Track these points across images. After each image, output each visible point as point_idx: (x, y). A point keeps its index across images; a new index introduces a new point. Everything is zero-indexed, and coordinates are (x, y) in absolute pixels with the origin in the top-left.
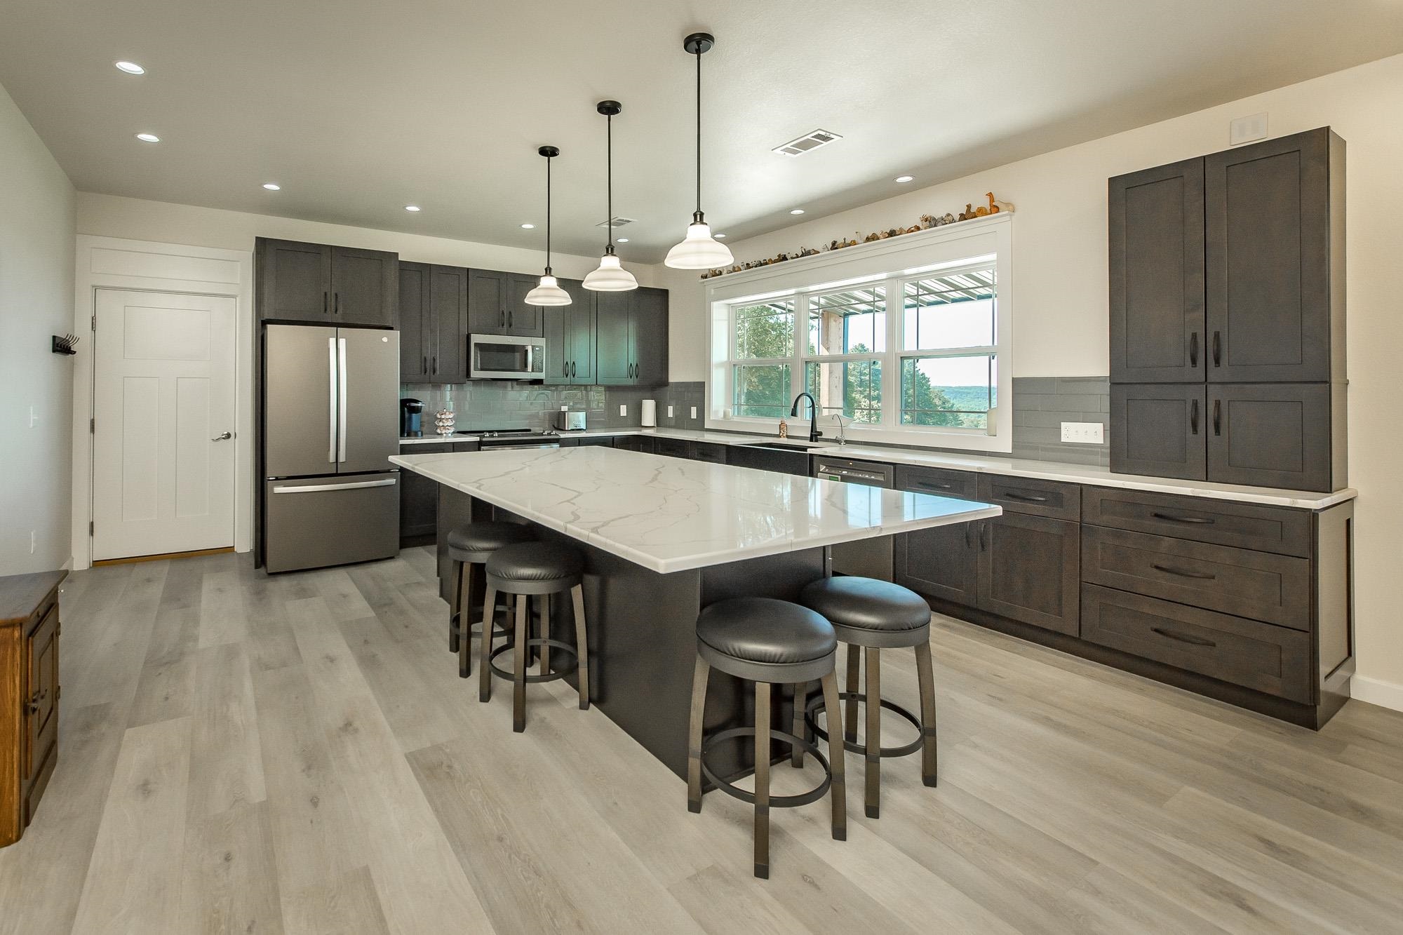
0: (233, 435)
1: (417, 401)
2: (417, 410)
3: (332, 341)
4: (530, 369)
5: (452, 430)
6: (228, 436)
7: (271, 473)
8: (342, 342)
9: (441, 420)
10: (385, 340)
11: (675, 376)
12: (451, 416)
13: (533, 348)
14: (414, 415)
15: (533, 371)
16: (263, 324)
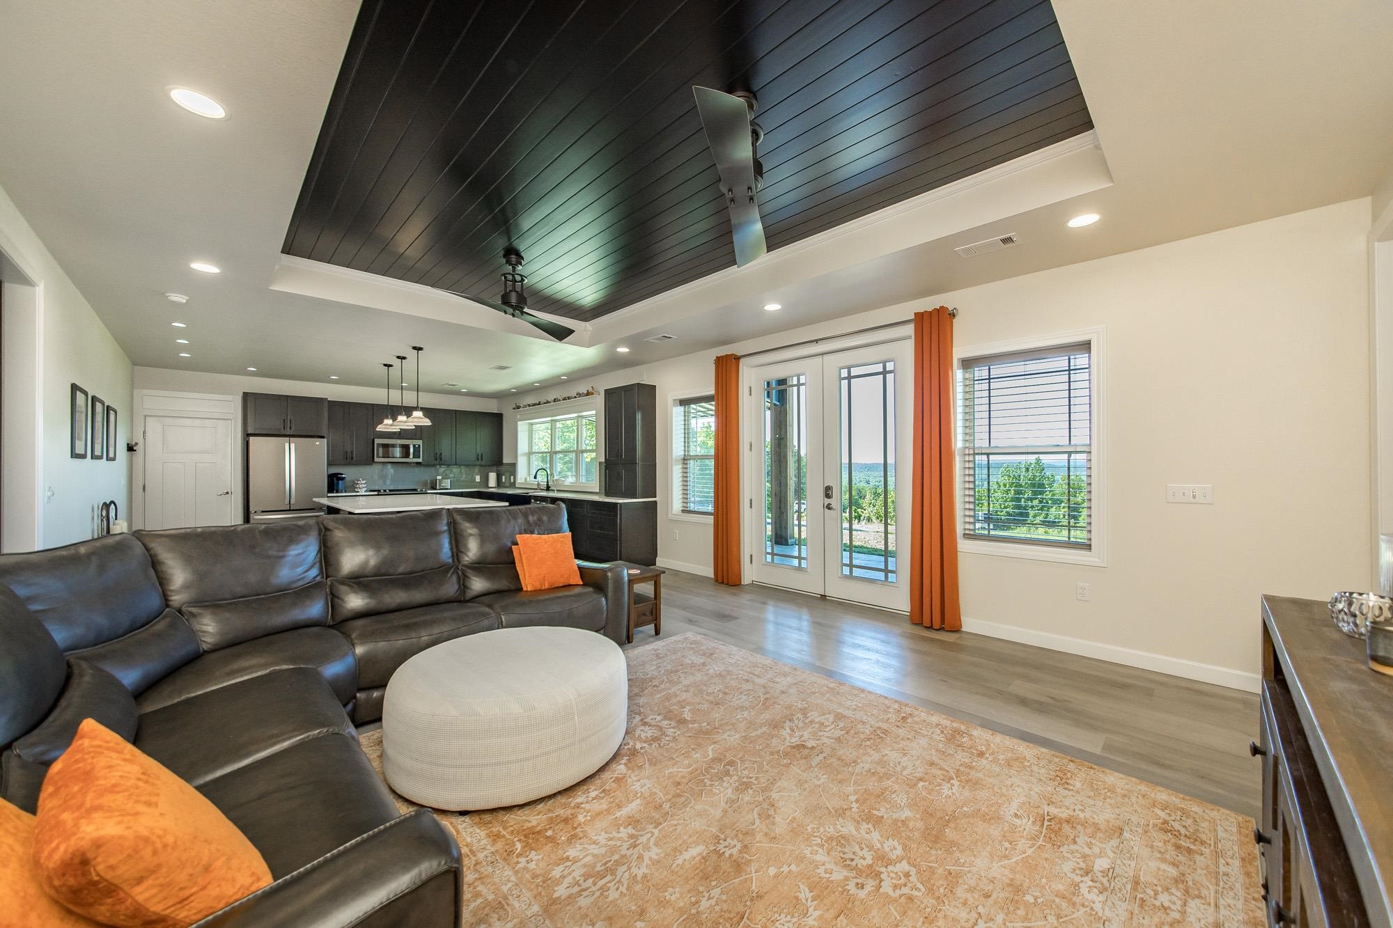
0: (230, 493)
1: (342, 474)
2: (343, 479)
3: (287, 445)
4: (411, 456)
5: (365, 489)
6: (227, 493)
7: (252, 509)
8: (293, 445)
9: (358, 484)
10: (318, 443)
11: (506, 460)
12: (364, 482)
13: (414, 446)
14: (340, 482)
15: (414, 457)
16: (247, 436)
